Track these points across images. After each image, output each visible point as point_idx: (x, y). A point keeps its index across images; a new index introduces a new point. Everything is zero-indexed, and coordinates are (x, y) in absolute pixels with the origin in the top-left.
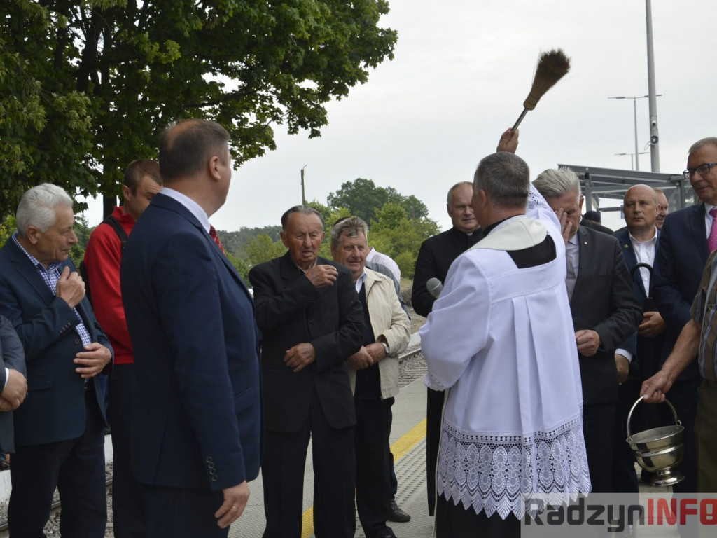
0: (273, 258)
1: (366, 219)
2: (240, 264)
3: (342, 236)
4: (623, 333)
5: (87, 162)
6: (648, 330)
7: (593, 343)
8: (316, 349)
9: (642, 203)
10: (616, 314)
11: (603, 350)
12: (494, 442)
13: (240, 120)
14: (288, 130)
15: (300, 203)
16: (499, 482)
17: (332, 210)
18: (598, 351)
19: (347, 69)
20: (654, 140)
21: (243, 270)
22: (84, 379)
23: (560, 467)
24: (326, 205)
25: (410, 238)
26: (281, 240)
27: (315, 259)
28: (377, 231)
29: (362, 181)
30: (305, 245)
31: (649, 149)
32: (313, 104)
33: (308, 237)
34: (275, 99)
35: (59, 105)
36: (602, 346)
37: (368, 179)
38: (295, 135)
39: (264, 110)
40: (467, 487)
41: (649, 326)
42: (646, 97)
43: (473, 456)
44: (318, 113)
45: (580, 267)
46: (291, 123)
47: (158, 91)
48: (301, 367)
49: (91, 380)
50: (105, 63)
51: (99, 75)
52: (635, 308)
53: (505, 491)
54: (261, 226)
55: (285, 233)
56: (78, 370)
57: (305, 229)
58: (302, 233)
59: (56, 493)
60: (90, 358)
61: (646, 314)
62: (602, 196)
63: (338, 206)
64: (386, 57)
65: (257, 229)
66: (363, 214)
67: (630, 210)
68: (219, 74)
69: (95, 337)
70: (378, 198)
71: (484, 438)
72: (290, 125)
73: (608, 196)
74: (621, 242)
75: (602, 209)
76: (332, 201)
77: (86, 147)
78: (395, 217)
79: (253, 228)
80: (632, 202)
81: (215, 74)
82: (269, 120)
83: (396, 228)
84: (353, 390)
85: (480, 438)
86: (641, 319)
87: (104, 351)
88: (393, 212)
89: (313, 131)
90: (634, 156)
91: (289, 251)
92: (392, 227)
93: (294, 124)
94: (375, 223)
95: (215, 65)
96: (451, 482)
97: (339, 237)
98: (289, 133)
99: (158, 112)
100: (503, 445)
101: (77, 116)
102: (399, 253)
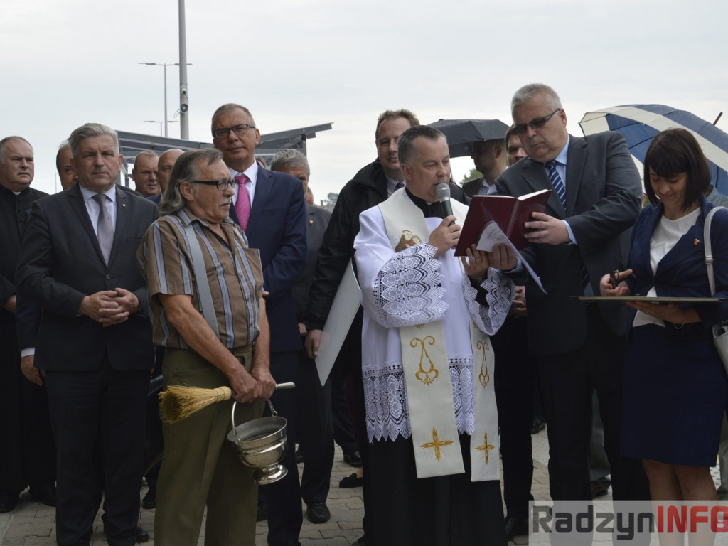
20: (184, 108)
31: (178, 118)
42: (176, 64)
67: (166, 174)
80: (168, 166)
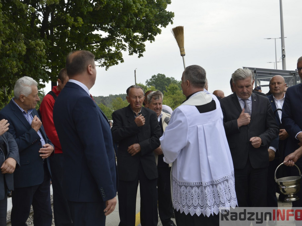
0: (123, 107)
1: (162, 91)
2: (109, 110)
3: (152, 99)
4: (271, 138)
5: (44, 68)
6: (281, 137)
7: (259, 142)
8: (141, 146)
9: (279, 83)
10: (268, 130)
11: (263, 146)
12: (192, 185)
13: (108, 50)
14: (129, 53)
15: (134, 84)
16: (196, 201)
17: (148, 87)
18: (261, 146)
19: (153, 28)
20: (284, 56)
21: (110, 112)
22: (43, 159)
23: (222, 195)
24: (145, 85)
25: (180, 99)
26: (126, 100)
27: (141, 107)
28: (167, 96)
29: (160, 75)
30: (137, 102)
31: (281, 60)
32: (139, 43)
33: (138, 98)
34: (123, 40)
35: (32, 45)
36: (262, 144)
37: (163, 74)
38: (132, 55)
39: (119, 45)
40: (182, 204)
41: (282, 135)
42: (280, 38)
43: (183, 191)
44: (141, 47)
45: (252, 110)
46: (130, 50)
47: (74, 38)
48: (134, 154)
49: (46, 159)
50: (51, 26)
51: (49, 31)
52: (276, 128)
53: (199, 205)
54: (118, 94)
55: (128, 97)
56: (41, 155)
57: (137, 95)
58: (135, 96)
59: (32, 207)
60: (46, 150)
61: (281, 130)
62: (262, 80)
63: (150, 85)
64: (170, 23)
65: (116, 95)
66: (161, 89)
67: (273, 86)
68: (100, 30)
69: (47, 142)
70: (167, 82)
71: (188, 184)
72: (130, 51)
73: (264, 80)
74: (270, 100)
75: (261, 86)
76: (148, 83)
77: (44, 62)
78: (174, 90)
79: (115, 95)
80: (274, 83)
81: (98, 30)
82: (121, 49)
83: (175, 94)
84: (157, 163)
85: (186, 184)
86: (278, 132)
87: (51, 147)
88: (173, 88)
89: (140, 54)
90: (275, 63)
91: (130, 104)
92: (173, 94)
93: (131, 51)
94: (166, 92)
95: (98, 26)
96: (176, 202)
97: (151, 99)
98: (129, 55)
99: (74, 46)
100: (196, 186)
101: (39, 49)
102: (176, 105)
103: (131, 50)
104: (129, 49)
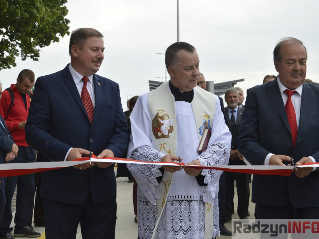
103: (23, 55)
104: (22, 54)
